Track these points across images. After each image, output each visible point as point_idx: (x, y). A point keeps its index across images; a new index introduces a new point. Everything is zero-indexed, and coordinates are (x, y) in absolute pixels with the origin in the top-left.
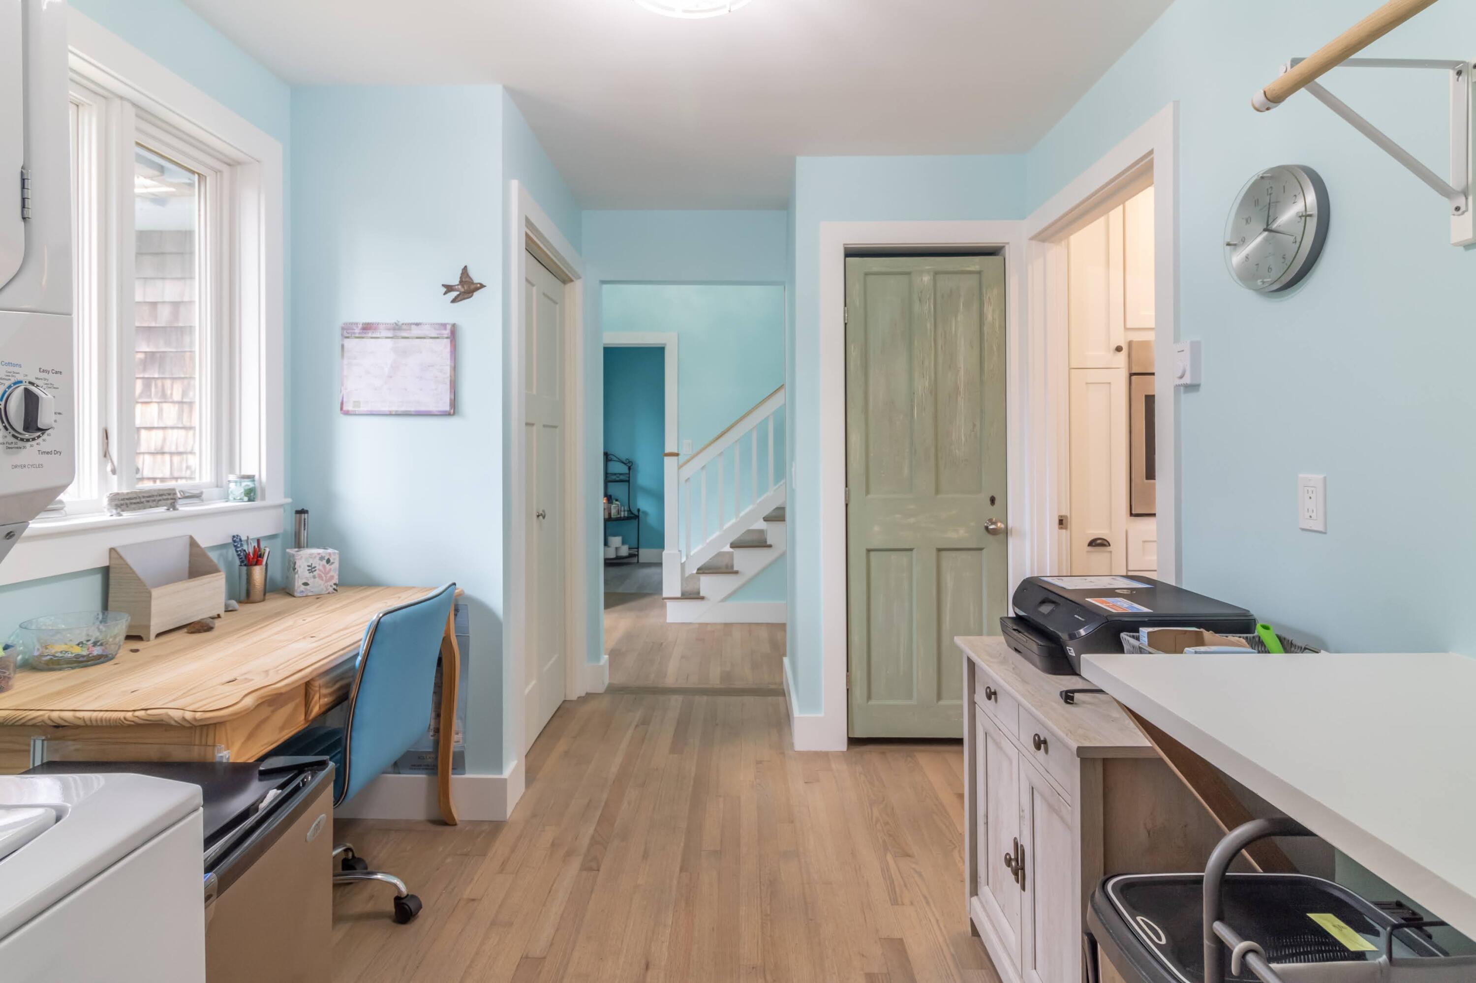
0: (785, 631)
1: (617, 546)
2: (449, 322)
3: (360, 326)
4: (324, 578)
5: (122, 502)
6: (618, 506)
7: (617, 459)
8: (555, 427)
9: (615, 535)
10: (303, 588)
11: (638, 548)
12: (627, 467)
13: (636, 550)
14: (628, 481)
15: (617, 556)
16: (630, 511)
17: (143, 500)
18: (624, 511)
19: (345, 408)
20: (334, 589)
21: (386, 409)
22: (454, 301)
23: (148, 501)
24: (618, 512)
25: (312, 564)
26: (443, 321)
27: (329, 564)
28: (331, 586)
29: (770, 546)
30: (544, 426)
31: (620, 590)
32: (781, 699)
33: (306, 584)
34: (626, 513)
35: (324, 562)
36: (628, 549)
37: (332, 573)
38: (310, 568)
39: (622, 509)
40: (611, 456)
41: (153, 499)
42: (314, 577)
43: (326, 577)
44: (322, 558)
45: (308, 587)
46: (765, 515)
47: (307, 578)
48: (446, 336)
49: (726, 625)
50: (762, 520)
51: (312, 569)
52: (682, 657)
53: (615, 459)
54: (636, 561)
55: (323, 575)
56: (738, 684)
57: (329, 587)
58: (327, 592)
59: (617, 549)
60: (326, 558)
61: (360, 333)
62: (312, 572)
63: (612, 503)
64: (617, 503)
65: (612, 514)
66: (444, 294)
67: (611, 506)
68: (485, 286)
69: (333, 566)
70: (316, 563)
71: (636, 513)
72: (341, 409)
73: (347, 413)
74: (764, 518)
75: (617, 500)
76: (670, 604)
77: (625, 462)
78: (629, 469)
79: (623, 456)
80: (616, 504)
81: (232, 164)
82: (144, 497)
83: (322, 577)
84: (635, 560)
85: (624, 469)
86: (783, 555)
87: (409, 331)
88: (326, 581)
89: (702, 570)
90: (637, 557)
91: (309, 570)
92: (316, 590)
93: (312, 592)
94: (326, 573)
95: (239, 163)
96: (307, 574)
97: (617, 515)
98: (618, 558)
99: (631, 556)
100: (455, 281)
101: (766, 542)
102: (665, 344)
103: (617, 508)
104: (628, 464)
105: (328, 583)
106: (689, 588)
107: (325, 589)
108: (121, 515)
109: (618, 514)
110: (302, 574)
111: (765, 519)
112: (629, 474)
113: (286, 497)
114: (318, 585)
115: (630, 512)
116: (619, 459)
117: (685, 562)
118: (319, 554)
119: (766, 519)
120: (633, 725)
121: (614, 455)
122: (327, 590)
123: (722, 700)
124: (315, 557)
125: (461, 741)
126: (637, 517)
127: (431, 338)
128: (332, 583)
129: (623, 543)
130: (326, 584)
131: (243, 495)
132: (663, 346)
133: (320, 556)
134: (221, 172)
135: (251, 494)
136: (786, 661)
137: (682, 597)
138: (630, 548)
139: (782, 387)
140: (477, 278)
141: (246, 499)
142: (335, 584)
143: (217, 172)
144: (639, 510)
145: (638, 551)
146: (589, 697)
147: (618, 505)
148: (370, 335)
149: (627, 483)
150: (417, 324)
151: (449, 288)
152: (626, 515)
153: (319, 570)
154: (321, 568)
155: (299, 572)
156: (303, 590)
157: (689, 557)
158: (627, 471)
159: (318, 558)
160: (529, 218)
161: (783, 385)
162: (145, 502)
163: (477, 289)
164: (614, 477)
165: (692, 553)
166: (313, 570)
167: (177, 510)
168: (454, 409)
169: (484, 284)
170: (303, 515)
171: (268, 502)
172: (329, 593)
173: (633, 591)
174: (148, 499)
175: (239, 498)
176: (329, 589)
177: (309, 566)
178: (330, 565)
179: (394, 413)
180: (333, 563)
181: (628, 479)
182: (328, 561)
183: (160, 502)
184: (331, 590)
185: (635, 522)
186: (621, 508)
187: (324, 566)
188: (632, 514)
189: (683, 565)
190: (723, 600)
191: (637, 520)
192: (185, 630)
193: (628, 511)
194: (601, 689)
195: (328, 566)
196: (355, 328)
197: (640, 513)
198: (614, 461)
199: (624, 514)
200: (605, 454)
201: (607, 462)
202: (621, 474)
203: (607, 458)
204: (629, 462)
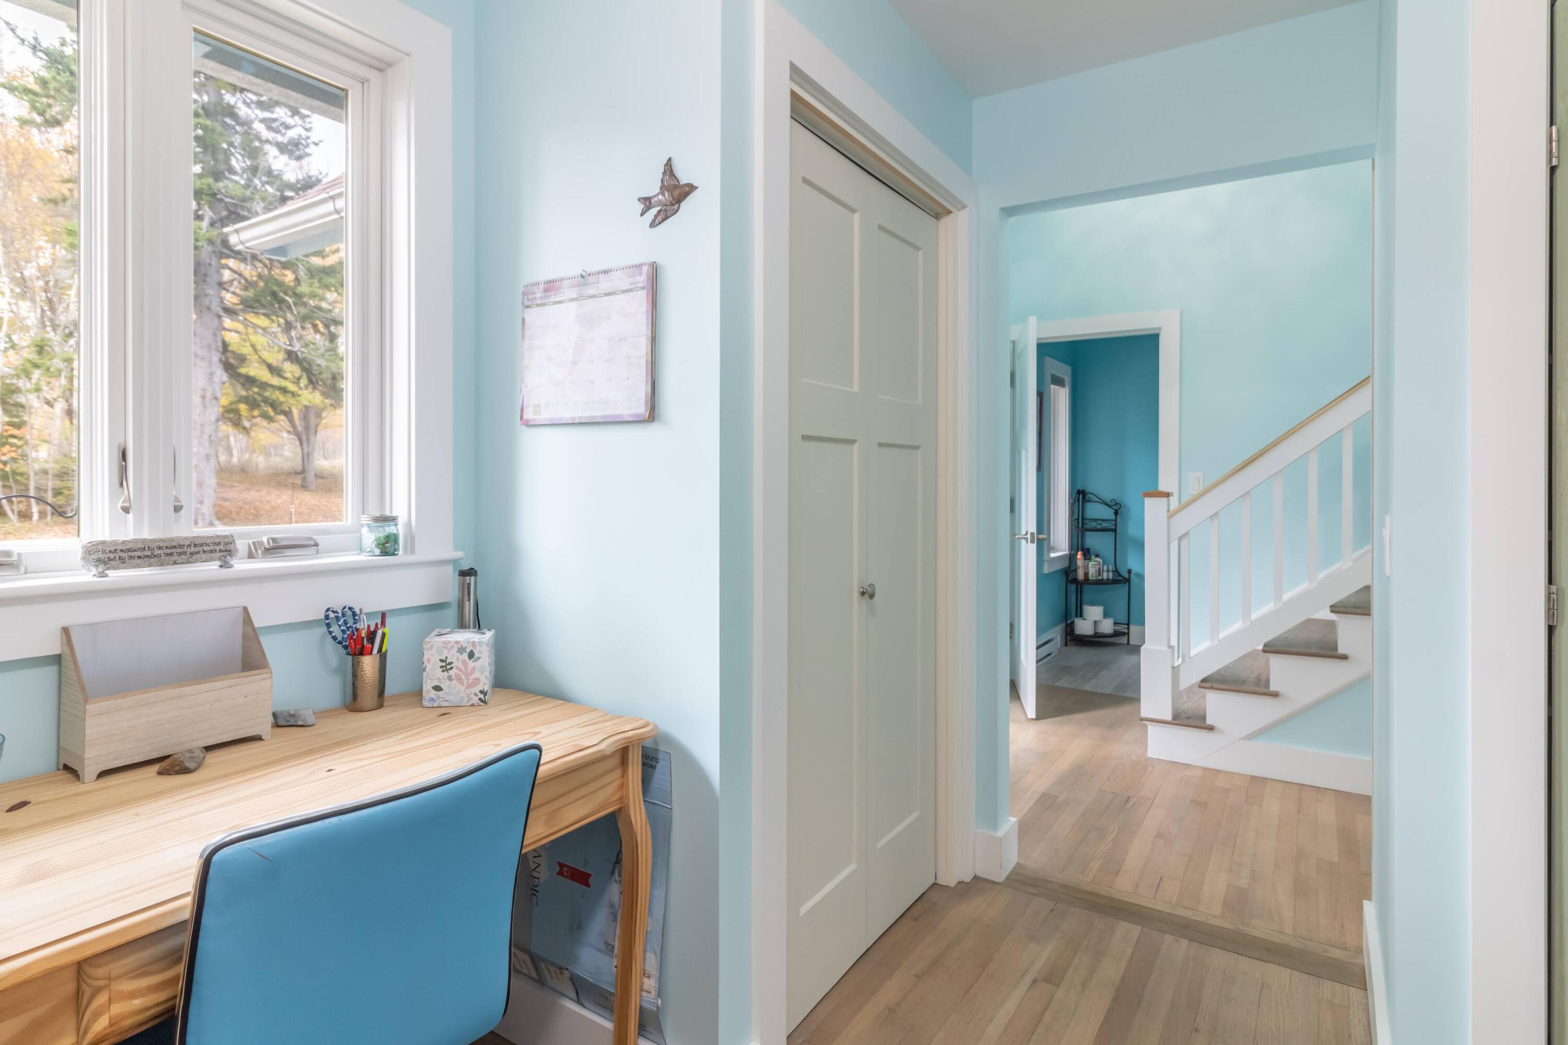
0: (1368, 813)
1: (1097, 619)
2: (645, 261)
3: (542, 286)
4: (465, 681)
5: (111, 556)
6: (1100, 564)
7: (1099, 500)
8: (917, 448)
9: (1093, 604)
10: (433, 694)
11: (1128, 624)
12: (1113, 511)
13: (1126, 626)
14: (1115, 530)
15: (1096, 633)
16: (1116, 571)
17: (157, 552)
18: (1108, 571)
19: (525, 417)
20: (480, 699)
21: (568, 414)
22: (653, 225)
23: (171, 554)
24: (1099, 572)
25: (446, 658)
26: (637, 261)
27: (472, 660)
28: (476, 695)
29: (1344, 657)
30: (881, 445)
31: (1088, 687)
32: (1354, 993)
33: (437, 688)
34: (1111, 574)
35: (465, 656)
36: (1112, 624)
37: (476, 675)
38: (444, 664)
39: (1105, 568)
40: (1089, 495)
41: (179, 550)
42: (450, 678)
43: (468, 680)
44: (461, 650)
45: (440, 693)
46: (1333, 602)
47: (438, 679)
48: (641, 285)
49: (1255, 780)
50: (1328, 608)
51: (446, 666)
52: (1159, 836)
53: (1095, 499)
54: (1126, 642)
55: (463, 677)
56: (1260, 928)
57: (472, 696)
58: (469, 704)
59: (1095, 622)
60: (468, 650)
61: (541, 298)
62: (447, 670)
63: (1090, 559)
64: (1097, 559)
65: (1090, 575)
66: (642, 215)
67: (1088, 564)
68: (697, 187)
69: (478, 664)
70: (453, 656)
71: (1126, 575)
72: (521, 419)
73: (528, 424)
74: (1331, 607)
75: (1097, 556)
76: (1153, 730)
77: (1111, 504)
78: (1116, 513)
79: (1108, 496)
80: (1096, 561)
81: (382, 66)
82: (160, 548)
83: (462, 679)
84: (1124, 640)
85: (1108, 513)
86: (1365, 680)
87: (596, 285)
88: (469, 686)
89: (1209, 683)
90: (1127, 636)
91: (441, 667)
92: (453, 699)
93: (447, 701)
94: (468, 675)
95: (390, 65)
96: (439, 673)
97: (1097, 577)
98: (1096, 635)
99: (1117, 634)
100: (652, 188)
101: (1336, 649)
102: (1160, 329)
103: (1097, 567)
105: (471, 690)
106: (1189, 705)
107: (466, 699)
108: (106, 576)
109: (1099, 575)
110: (433, 675)
111: (1333, 609)
112: (1116, 520)
113: (456, 548)
114: (455, 691)
115: (1116, 573)
116: (1101, 500)
117: (1179, 666)
118: (457, 642)
119: (1335, 609)
120: (1028, 980)
121: (1092, 494)
122: (469, 700)
123: (1219, 959)
124: (452, 647)
125: (653, 993)
126: (1128, 581)
127: (624, 292)
128: (477, 689)
129: (1106, 615)
130: (468, 691)
131: (374, 546)
132: (1156, 332)
133: (459, 646)
134: (368, 81)
135: (388, 546)
136: (1370, 909)
137: (1174, 722)
138: (1115, 624)
139: (1366, 380)
140: (684, 177)
141: (377, 551)
142: (481, 692)
143: (363, 82)
144: (1129, 572)
145: (1128, 629)
146: (978, 884)
147: (1099, 562)
148: (553, 299)
149: (1114, 533)
150: (606, 272)
151: (647, 202)
152: (1111, 577)
153: (458, 668)
154: (460, 665)
155: (427, 669)
156: (434, 697)
157: (1187, 659)
158: (1112, 517)
159: (455, 649)
160: (797, 64)
161: (1369, 377)
162: (162, 555)
163: (686, 195)
164: (1094, 524)
165: (1193, 653)
166: (448, 667)
167: (231, 567)
168: (652, 414)
169: (695, 185)
170: (468, 578)
171: (419, 557)
172: (473, 705)
173: (1107, 692)
174: (169, 551)
175: (369, 550)
176: (472, 699)
177: (442, 661)
178: (473, 662)
179: (577, 421)
180: (479, 658)
181: (1113, 527)
182: (471, 655)
183: (195, 557)
184: (475, 700)
185: (1122, 589)
186: (1103, 567)
187: (464, 662)
188: (1120, 575)
189: (1175, 670)
190: (1251, 737)
191: (1128, 584)
192: (156, 768)
193: (1113, 571)
194: (1000, 877)
195: (471, 664)
196: (537, 291)
197: (1132, 575)
198: (1089, 501)
199: (1108, 575)
200: (1079, 492)
201: (1083, 503)
202: (1103, 520)
203: (1084, 498)
204: (1116, 504)
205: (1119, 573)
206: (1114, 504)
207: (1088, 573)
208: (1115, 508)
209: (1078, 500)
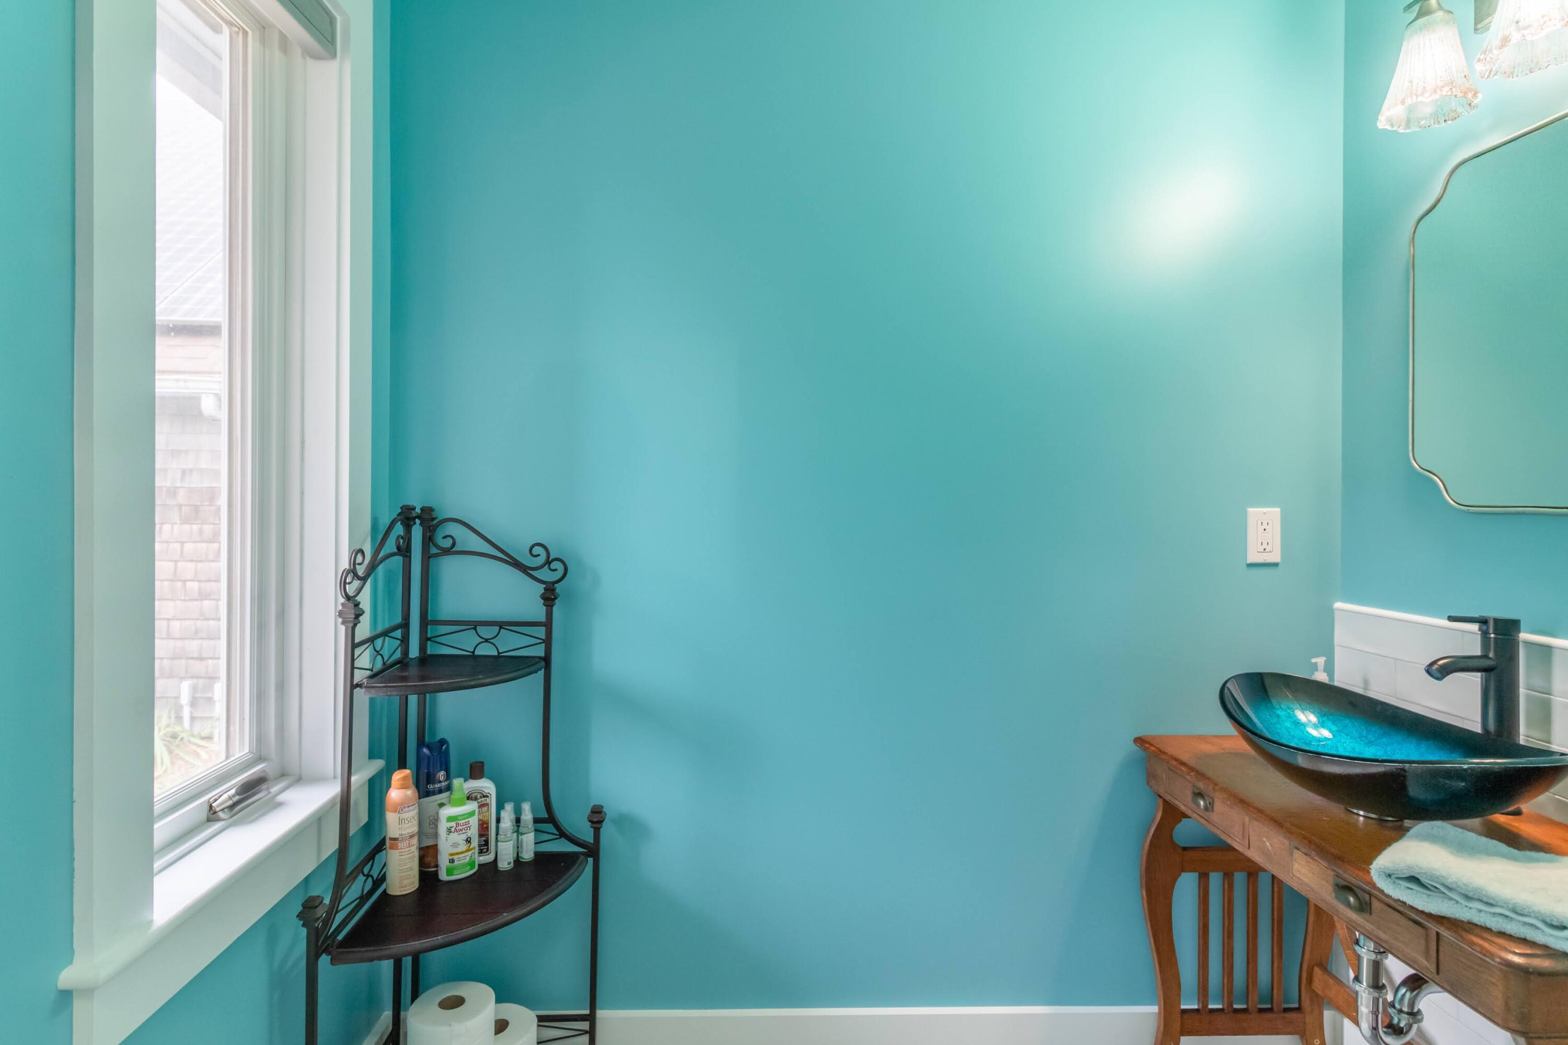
6: (483, 807)
7: (484, 547)
11: (590, 1010)
12: (541, 588)
14: (544, 665)
16: (548, 823)
18: (517, 830)
24: (482, 842)
34: (528, 839)
39: (506, 818)
40: (454, 530)
63: (444, 793)
64: (474, 785)
65: (443, 861)
67: (436, 814)
71: (587, 835)
75: (476, 771)
77: (528, 561)
78: (549, 597)
80: (469, 797)
97: (470, 865)
103: (474, 819)
104: (545, 575)
109: (484, 847)
112: (548, 624)
115: (550, 827)
116: (493, 545)
121: (461, 524)
126: (592, 855)
138: (542, 1021)
144: (597, 816)
147: (482, 797)
149: (540, 673)
152: (527, 854)
158: (537, 612)
164: (466, 642)
181: (539, 651)
185: (570, 895)
186: (497, 816)
188: (563, 834)
191: (591, 867)
193: (537, 826)
197: (607, 830)
198: (448, 552)
199: (518, 847)
200: (407, 516)
201: (427, 557)
202: (502, 625)
203: (428, 540)
204: (548, 562)
205: (557, 826)
206: (542, 559)
207: (435, 847)
208: (546, 575)
209: (404, 550)
